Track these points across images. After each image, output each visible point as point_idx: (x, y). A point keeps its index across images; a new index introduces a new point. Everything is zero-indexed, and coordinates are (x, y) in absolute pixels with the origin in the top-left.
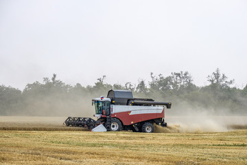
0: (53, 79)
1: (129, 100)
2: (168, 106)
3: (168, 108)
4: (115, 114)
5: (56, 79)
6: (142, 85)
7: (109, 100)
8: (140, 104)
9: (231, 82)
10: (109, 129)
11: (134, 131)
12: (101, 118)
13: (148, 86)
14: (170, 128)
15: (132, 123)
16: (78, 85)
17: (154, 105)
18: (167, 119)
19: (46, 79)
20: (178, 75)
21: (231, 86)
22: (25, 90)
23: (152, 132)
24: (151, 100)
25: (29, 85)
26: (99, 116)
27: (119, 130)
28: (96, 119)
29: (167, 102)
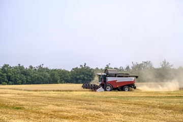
0: (85, 66)
1: (116, 74)
3: (136, 78)
4: (109, 82)
5: (86, 66)
6: (128, 68)
7: (105, 74)
8: (122, 77)
9: (172, 66)
10: (105, 90)
11: (119, 90)
12: (101, 84)
13: (131, 68)
14: (139, 90)
15: (118, 86)
16: (97, 68)
17: (129, 76)
18: (136, 84)
19: (81, 66)
20: (146, 63)
21: (172, 68)
22: (71, 71)
24: (128, 74)
25: (73, 69)
26: (100, 83)
27: (111, 91)
28: (98, 85)
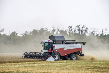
2: (84, 44)
3: (83, 45)
4: (56, 50)
7: (52, 41)
12: (48, 52)
15: (65, 54)
23: (76, 60)
24: (75, 41)
29: (83, 41)
